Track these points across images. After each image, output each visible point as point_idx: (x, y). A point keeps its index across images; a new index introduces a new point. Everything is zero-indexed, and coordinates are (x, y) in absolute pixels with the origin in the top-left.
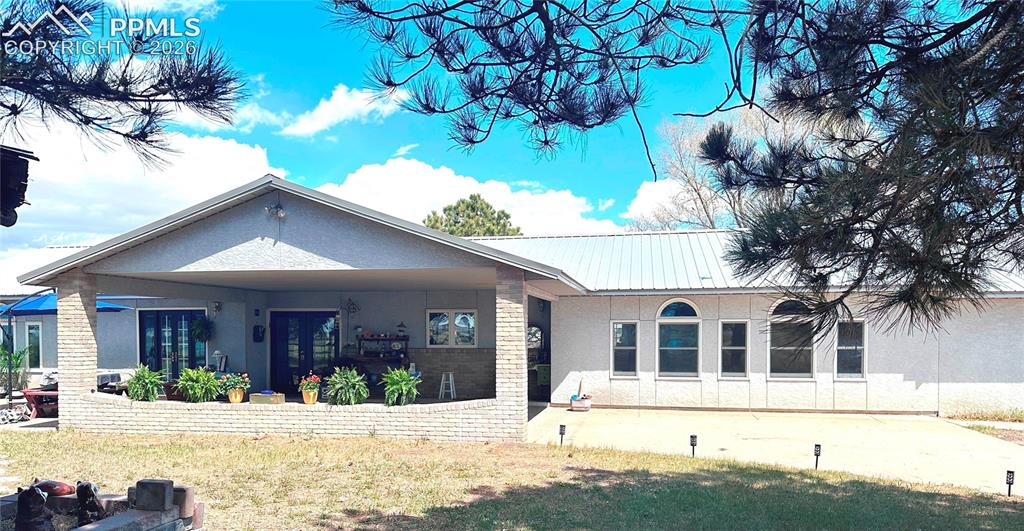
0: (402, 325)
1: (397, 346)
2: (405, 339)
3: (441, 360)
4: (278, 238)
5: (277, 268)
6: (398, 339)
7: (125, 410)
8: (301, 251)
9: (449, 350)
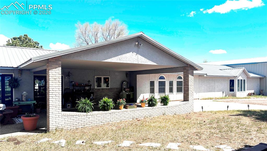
0: (89, 81)
1: (87, 88)
2: (91, 85)
3: (100, 92)
4: (137, 53)
5: (137, 63)
6: (88, 86)
7: (84, 117)
8: (144, 58)
9: (102, 89)
